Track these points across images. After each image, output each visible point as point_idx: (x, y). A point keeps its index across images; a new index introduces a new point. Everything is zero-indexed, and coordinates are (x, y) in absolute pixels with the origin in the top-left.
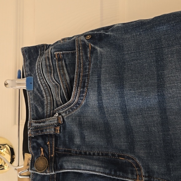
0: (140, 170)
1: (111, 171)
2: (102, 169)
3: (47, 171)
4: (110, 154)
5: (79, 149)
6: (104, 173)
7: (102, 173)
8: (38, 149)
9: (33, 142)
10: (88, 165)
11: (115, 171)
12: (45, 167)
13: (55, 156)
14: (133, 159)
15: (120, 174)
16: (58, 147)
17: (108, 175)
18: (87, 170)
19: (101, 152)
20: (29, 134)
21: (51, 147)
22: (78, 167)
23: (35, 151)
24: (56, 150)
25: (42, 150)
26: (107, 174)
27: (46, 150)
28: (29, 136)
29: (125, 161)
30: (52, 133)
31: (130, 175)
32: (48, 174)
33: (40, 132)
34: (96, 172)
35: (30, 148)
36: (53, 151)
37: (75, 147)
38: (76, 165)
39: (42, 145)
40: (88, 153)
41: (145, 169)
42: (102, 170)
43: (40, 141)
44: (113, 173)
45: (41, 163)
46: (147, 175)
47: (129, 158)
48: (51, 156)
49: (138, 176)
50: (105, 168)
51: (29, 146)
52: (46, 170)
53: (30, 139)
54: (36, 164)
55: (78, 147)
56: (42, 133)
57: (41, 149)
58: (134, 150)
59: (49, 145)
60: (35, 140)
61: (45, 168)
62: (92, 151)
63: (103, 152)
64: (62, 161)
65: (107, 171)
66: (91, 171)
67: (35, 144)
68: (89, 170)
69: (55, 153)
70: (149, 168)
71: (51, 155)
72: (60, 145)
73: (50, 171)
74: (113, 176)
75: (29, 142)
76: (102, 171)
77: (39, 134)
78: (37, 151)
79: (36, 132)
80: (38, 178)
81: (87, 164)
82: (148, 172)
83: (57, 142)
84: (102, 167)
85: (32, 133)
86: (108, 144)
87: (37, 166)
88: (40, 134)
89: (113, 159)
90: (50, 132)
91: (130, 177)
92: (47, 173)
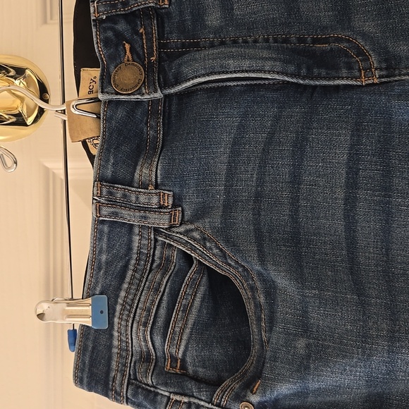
0: (366, 59)
1: (299, 67)
2: (278, 64)
3: (144, 91)
4: (293, 39)
5: (220, 36)
6: (282, 73)
7: (278, 73)
8: (117, 46)
9: (105, 30)
10: (245, 58)
11: (309, 69)
12: (137, 81)
13: (160, 59)
14: (348, 41)
15: (320, 74)
16: (168, 39)
17: (292, 78)
18: (243, 71)
19: (273, 36)
20: (94, 13)
21: (150, 40)
22: (221, 66)
23: (112, 50)
24: (161, 46)
25: (127, 46)
26: (292, 75)
27: (137, 46)
28: (93, 18)
29: (332, 49)
30: (152, 5)
31: (344, 71)
32: (147, 96)
33: (120, 6)
34: (265, 72)
35: (97, 43)
36: (155, 48)
37: (209, 32)
38: (217, 63)
39: (128, 35)
40: (241, 41)
41: (380, 55)
42: (278, 66)
43: (122, 26)
44: (304, 71)
45: (129, 75)
46: (384, 65)
47: (339, 40)
48: (149, 61)
49: (363, 72)
50: (285, 62)
51: (95, 39)
52: (140, 88)
53: (95, 25)
54: (114, 78)
55: (217, 31)
56: (125, 10)
57: (125, 44)
58: (349, 23)
59: (144, 37)
60: (109, 25)
61: (139, 83)
62: (250, 36)
63: (278, 35)
64: (180, 65)
65: (292, 68)
66: (254, 71)
67: (110, 34)
68: (247, 71)
69: (160, 53)
70: (389, 52)
71: (149, 58)
72: (171, 33)
73: (151, 90)
74: (303, 79)
75: (94, 30)
76: (280, 69)
77: (119, 13)
78: (117, 50)
79: (110, 7)
80: (120, 113)
81: (243, 57)
82: (386, 60)
83: (163, 27)
84: (280, 60)
85: (102, 9)
86: (289, 15)
87: (117, 82)
88: (120, 11)
89: (301, 47)
90: (145, 4)
91: (344, 75)
92: (143, 94)
